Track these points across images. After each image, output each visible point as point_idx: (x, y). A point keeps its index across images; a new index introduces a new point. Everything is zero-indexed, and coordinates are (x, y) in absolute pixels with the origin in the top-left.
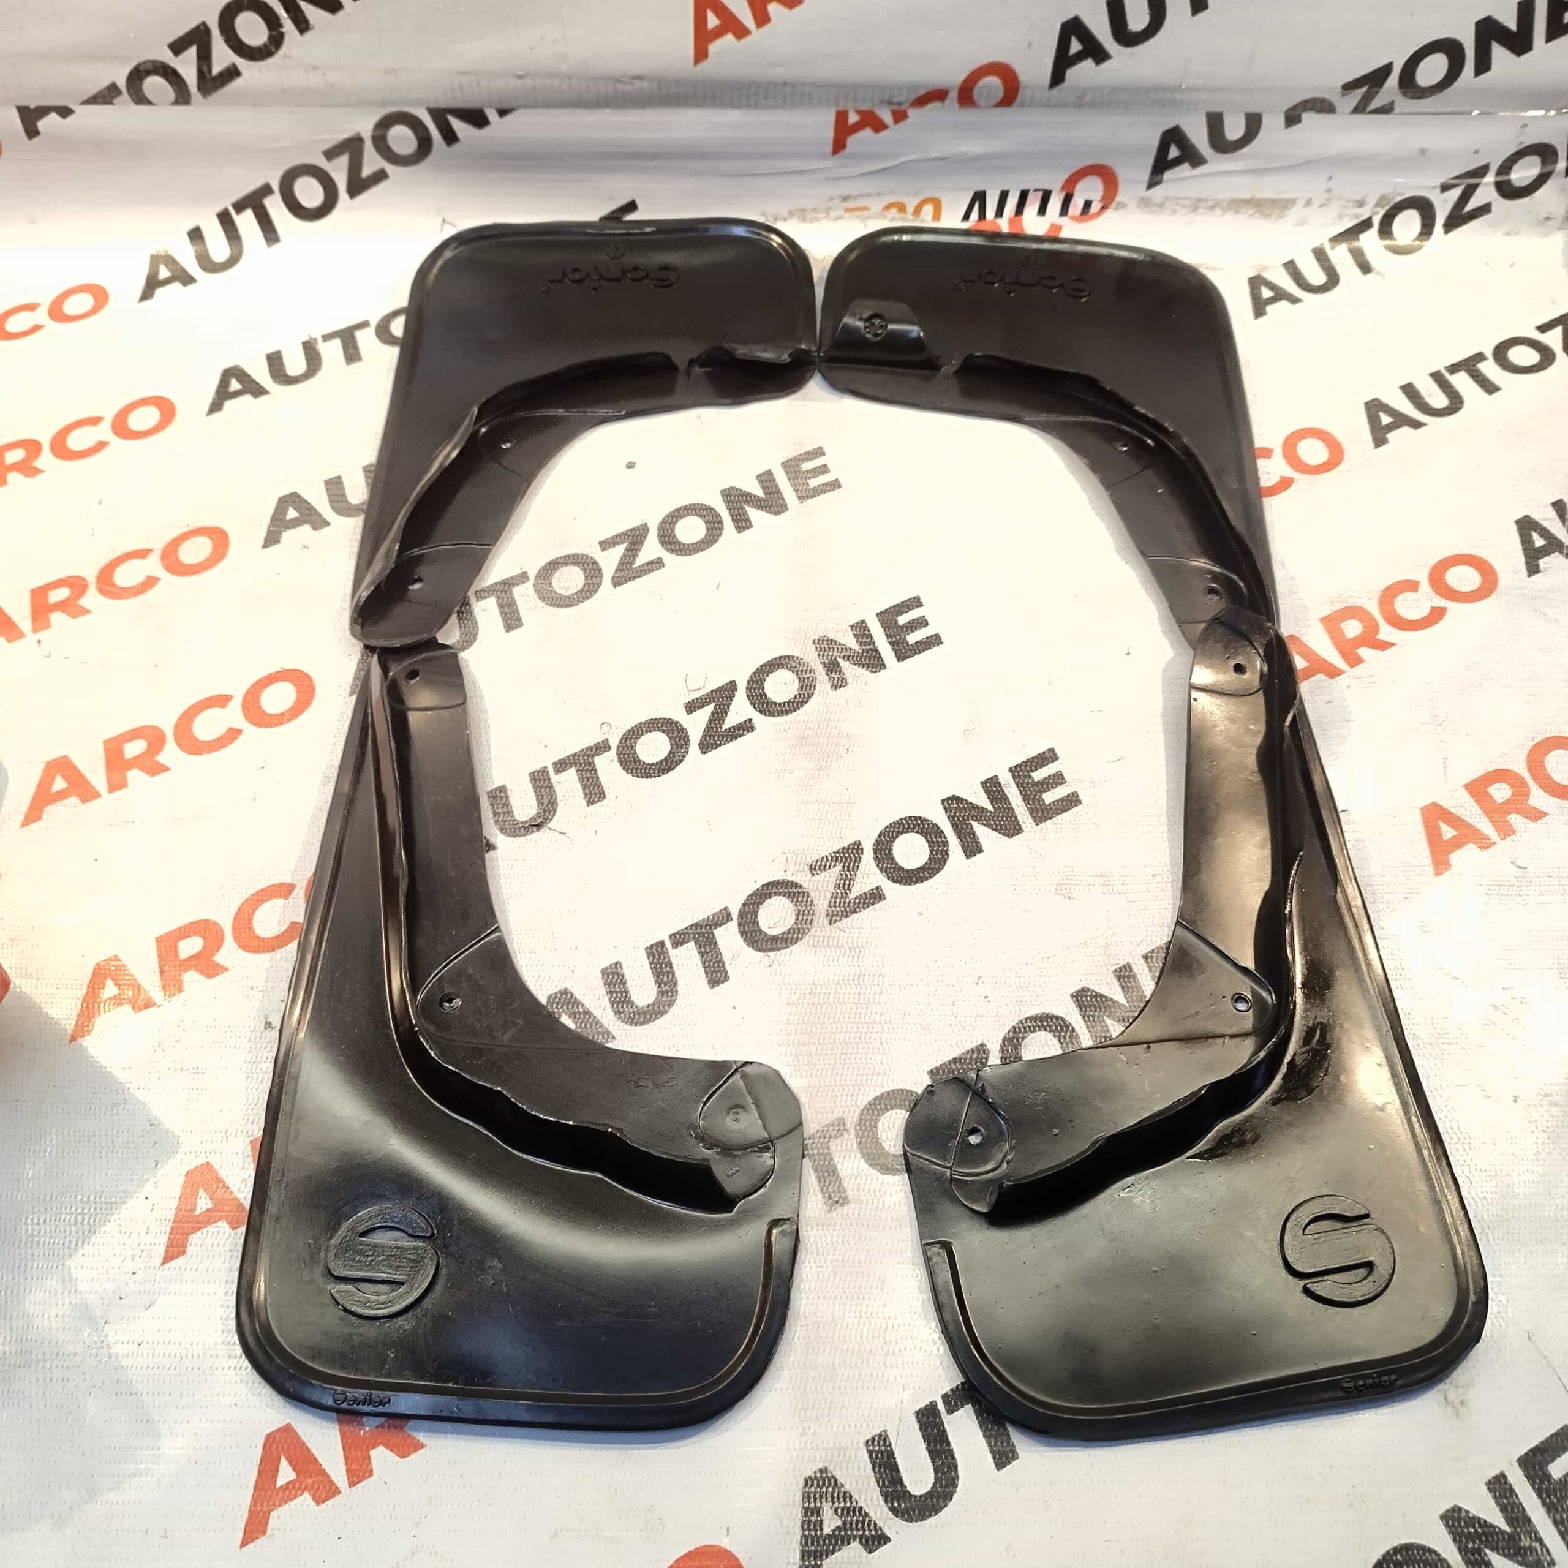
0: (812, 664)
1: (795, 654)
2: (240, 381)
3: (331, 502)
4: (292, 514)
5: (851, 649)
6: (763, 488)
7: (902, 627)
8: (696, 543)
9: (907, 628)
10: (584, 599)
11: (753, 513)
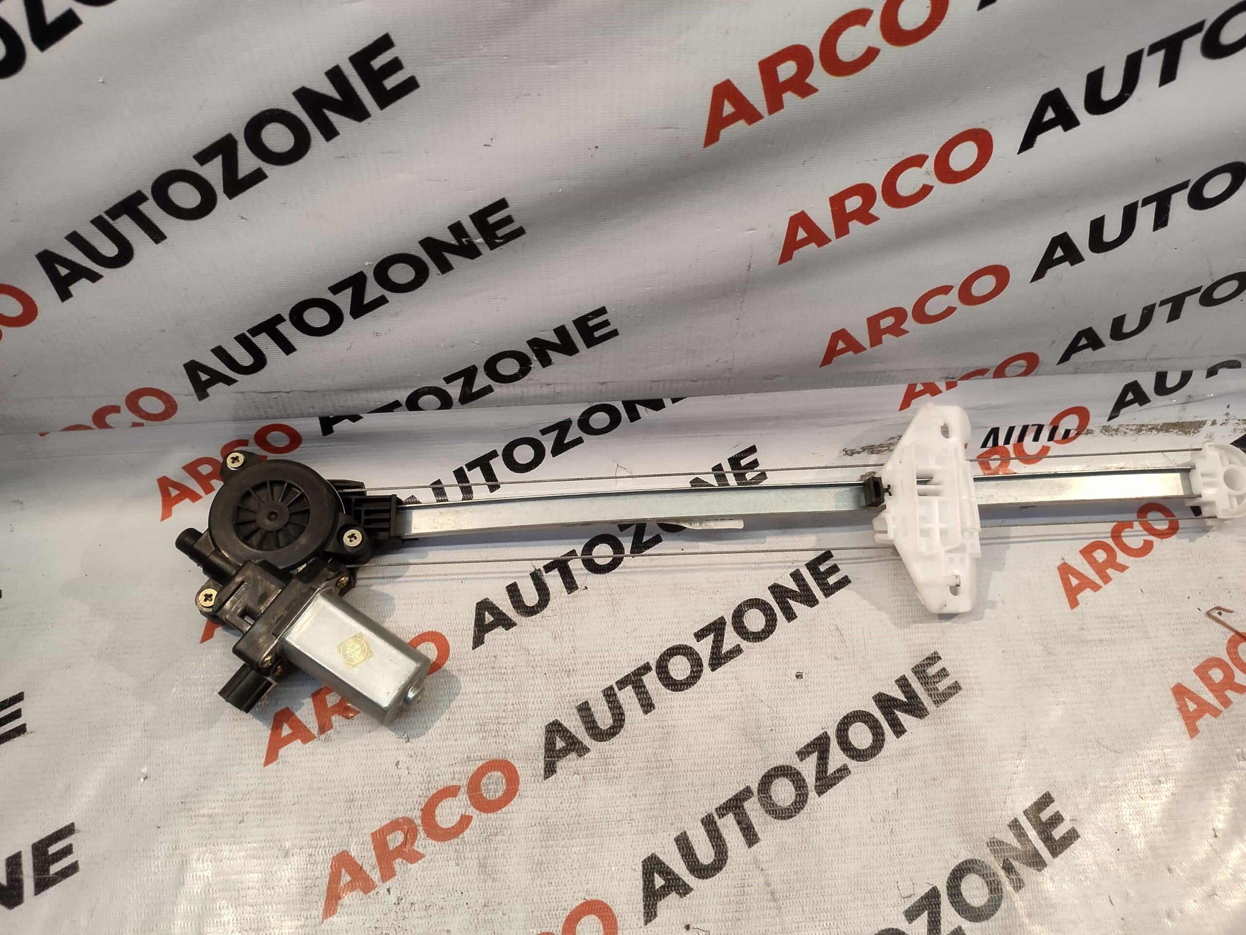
0: (992, 867)
1: (977, 858)
2: (492, 614)
3: (587, 729)
4: (560, 744)
5: (1016, 848)
6: (903, 692)
7: (1046, 824)
8: (868, 748)
9: (1050, 824)
10: (799, 809)
11: (903, 718)
